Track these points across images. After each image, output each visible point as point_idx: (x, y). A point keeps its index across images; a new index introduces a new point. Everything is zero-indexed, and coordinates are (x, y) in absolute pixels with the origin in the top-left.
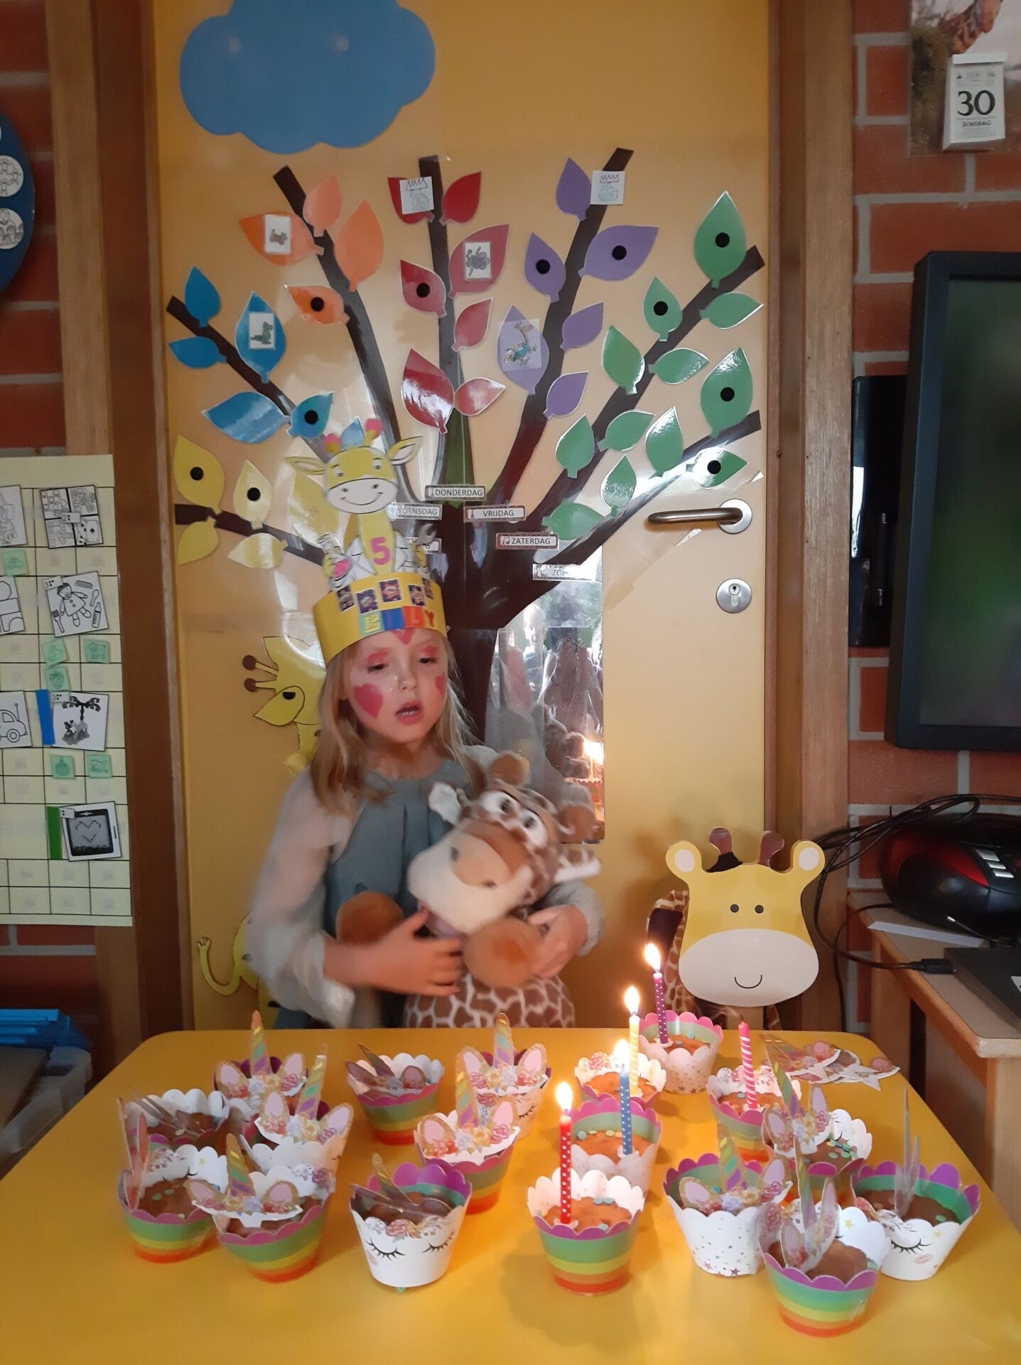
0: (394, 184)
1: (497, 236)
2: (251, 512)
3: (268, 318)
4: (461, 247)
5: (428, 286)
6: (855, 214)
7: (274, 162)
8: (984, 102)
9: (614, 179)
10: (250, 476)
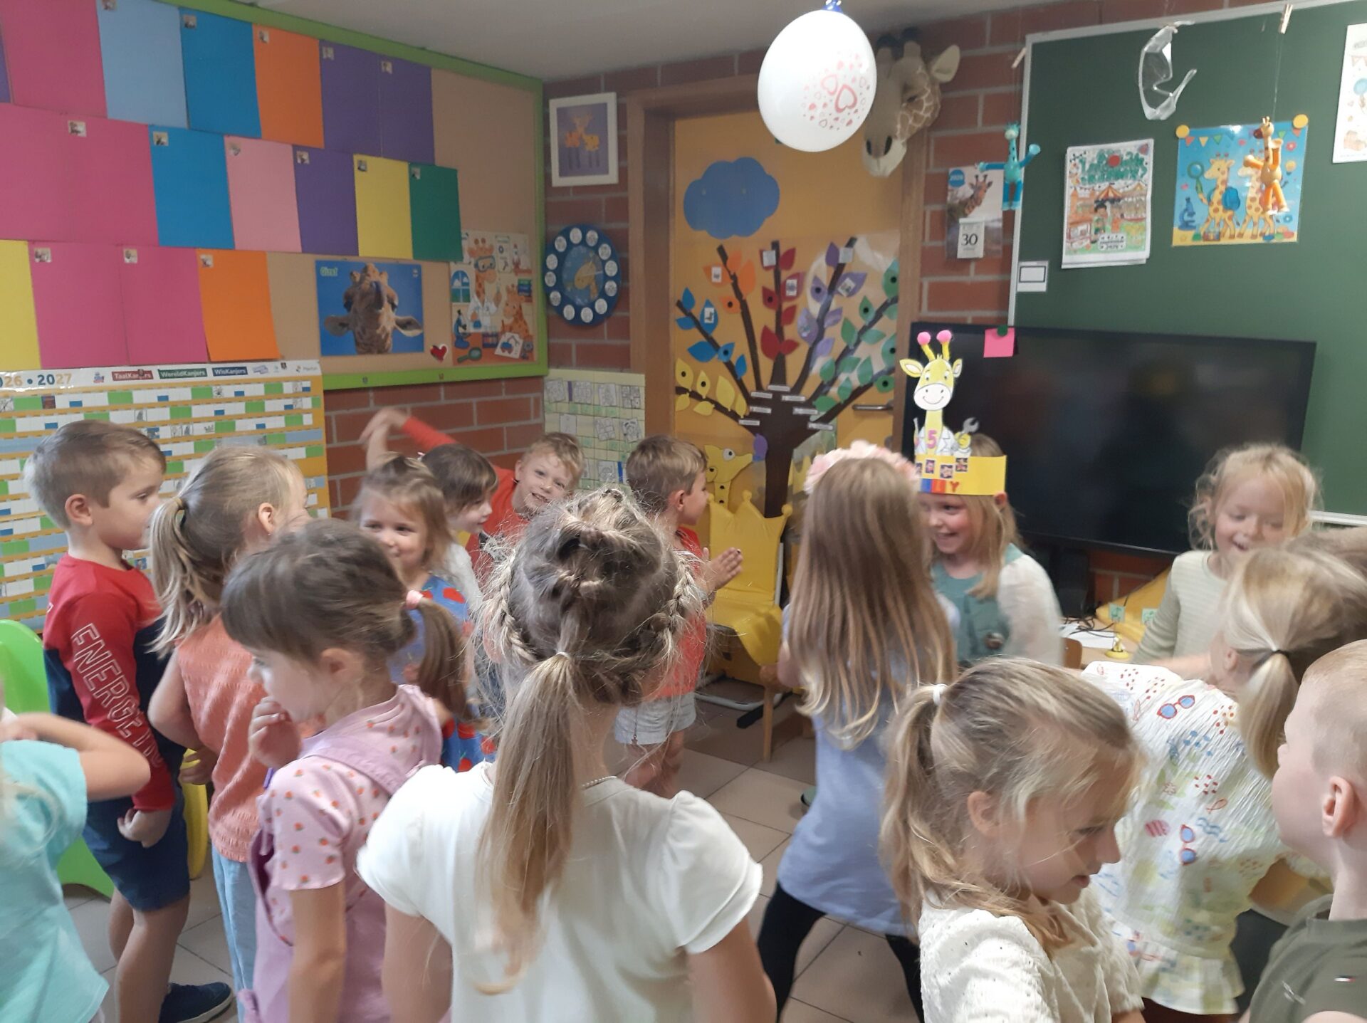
0: (761, 253)
1: (799, 277)
2: (703, 392)
3: (712, 310)
4: (785, 282)
5: (773, 298)
6: (921, 286)
7: (716, 243)
8: (973, 239)
9: (850, 250)
10: (703, 376)
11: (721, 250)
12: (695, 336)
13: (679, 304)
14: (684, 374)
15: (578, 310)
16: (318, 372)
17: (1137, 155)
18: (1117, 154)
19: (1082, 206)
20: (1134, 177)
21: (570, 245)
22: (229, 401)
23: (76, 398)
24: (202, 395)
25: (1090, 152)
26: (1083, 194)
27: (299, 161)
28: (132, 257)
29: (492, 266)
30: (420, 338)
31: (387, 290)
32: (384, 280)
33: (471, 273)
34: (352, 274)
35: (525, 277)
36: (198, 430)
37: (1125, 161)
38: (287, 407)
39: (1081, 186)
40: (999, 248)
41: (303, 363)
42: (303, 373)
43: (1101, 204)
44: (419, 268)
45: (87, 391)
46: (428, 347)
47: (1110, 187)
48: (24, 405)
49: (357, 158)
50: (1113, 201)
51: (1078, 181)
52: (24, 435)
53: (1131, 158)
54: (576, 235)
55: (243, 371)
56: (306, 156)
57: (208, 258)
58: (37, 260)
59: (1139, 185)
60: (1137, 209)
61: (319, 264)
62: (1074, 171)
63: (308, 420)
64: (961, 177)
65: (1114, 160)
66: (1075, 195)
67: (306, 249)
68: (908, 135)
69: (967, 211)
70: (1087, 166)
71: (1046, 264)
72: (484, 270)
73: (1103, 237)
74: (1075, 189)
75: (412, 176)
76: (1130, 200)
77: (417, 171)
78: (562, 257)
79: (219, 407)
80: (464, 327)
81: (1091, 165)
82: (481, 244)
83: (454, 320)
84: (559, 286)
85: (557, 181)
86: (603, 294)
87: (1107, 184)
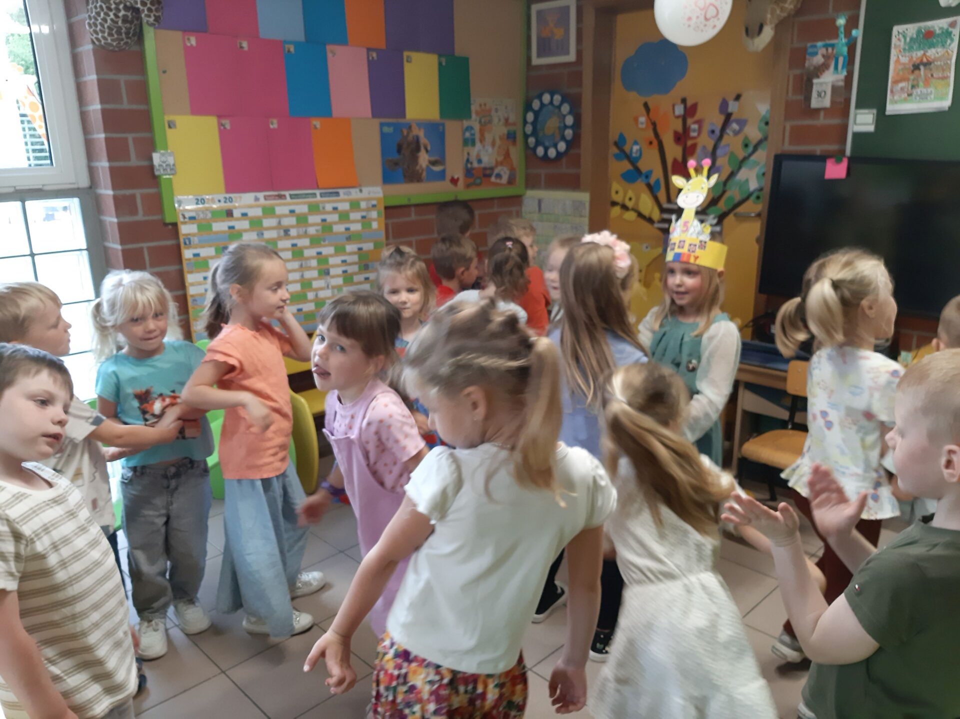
0: (673, 106)
1: (699, 122)
2: (630, 204)
3: (638, 147)
4: (690, 126)
5: (681, 138)
6: (784, 128)
7: (643, 99)
8: (823, 94)
9: (737, 103)
10: (630, 194)
11: (646, 105)
12: (626, 166)
13: (616, 144)
14: (617, 192)
15: (546, 149)
16: (381, 195)
17: (948, 29)
18: (932, 29)
19: (902, 69)
20: (943, 46)
21: (542, 105)
22: (329, 213)
23: (244, 211)
24: (314, 209)
25: (911, 29)
26: (904, 60)
27: (371, 58)
28: (274, 124)
29: (490, 122)
30: (444, 172)
31: (423, 140)
32: (421, 134)
33: (477, 127)
34: (402, 131)
35: (512, 128)
36: (312, 231)
37: (938, 34)
38: (363, 217)
39: (903, 54)
40: (843, 100)
41: (371, 189)
42: (372, 195)
43: (916, 67)
44: (443, 125)
45: (251, 207)
46: (448, 177)
47: (924, 54)
48: (217, 215)
49: (406, 54)
50: (925, 65)
51: (900, 51)
52: (217, 233)
53: (943, 32)
54: (546, 98)
55: (337, 194)
56: (375, 55)
57: (317, 123)
58: (222, 128)
59: (947, 52)
60: (943, 70)
61: (382, 125)
62: (898, 43)
63: (375, 225)
64: (815, 50)
65: (929, 34)
66: (898, 61)
67: (374, 115)
68: (776, 21)
69: (819, 74)
70: (908, 39)
71: (875, 111)
72: (485, 125)
73: (918, 91)
74: (898, 57)
75: (440, 64)
76: (939, 63)
77: (444, 60)
78: (537, 114)
79: (323, 217)
80: (471, 163)
81: (911, 39)
82: (483, 107)
83: (465, 159)
84: (534, 133)
85: (536, 61)
86: (563, 138)
87: (922, 52)
